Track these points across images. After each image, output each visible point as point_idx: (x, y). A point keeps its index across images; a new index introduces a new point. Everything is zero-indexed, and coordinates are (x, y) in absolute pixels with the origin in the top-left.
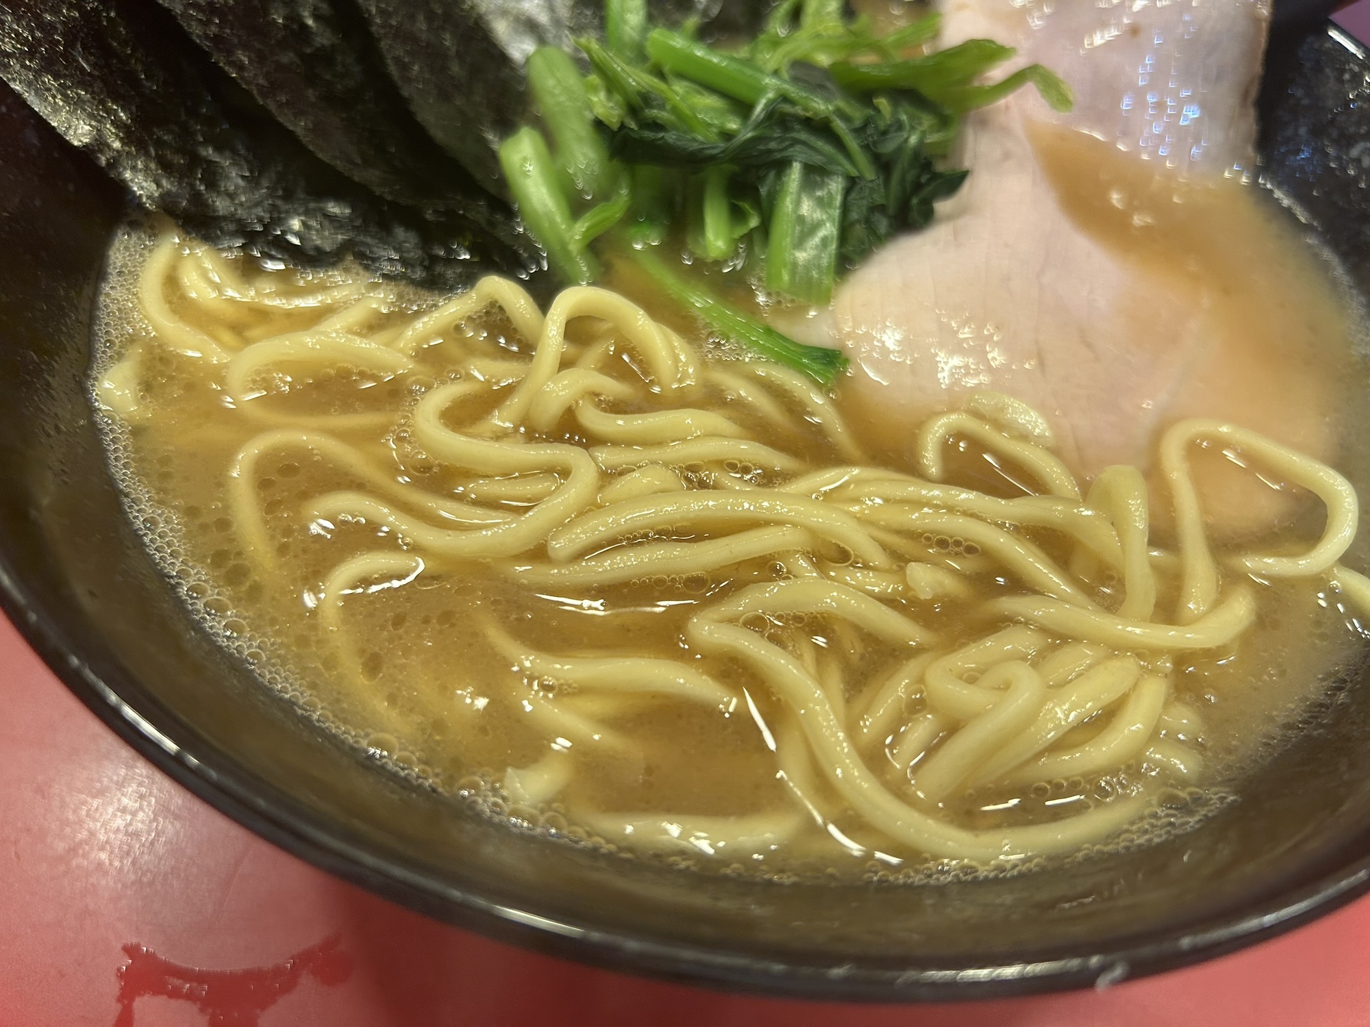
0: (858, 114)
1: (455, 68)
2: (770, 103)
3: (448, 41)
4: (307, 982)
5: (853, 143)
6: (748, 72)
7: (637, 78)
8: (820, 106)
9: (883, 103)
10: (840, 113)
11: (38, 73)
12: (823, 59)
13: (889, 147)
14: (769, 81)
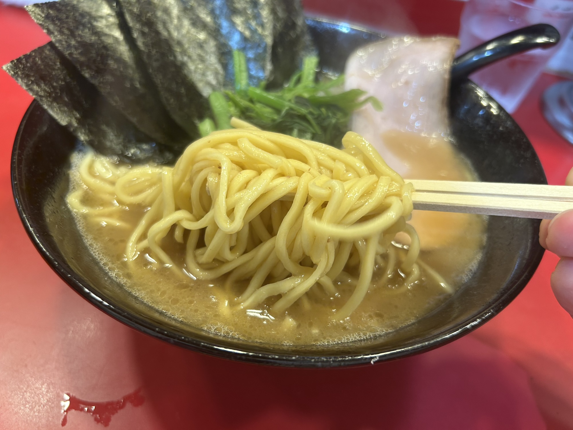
0: (316, 112)
1: (185, 100)
2: (287, 110)
3: (183, 90)
4: (129, 406)
5: (313, 122)
6: (281, 101)
7: (244, 103)
8: (303, 111)
9: (323, 110)
10: (311, 113)
11: (52, 102)
12: (306, 95)
13: (326, 123)
14: (287, 103)
